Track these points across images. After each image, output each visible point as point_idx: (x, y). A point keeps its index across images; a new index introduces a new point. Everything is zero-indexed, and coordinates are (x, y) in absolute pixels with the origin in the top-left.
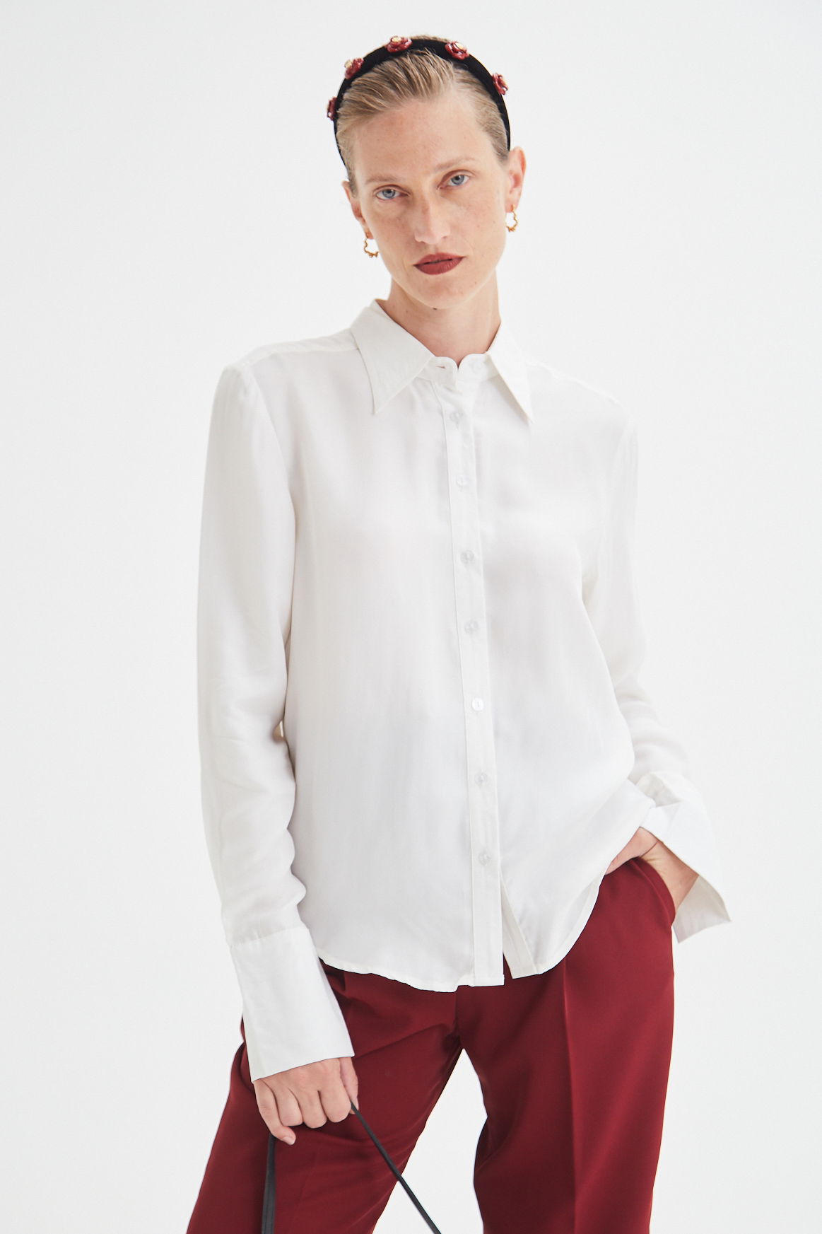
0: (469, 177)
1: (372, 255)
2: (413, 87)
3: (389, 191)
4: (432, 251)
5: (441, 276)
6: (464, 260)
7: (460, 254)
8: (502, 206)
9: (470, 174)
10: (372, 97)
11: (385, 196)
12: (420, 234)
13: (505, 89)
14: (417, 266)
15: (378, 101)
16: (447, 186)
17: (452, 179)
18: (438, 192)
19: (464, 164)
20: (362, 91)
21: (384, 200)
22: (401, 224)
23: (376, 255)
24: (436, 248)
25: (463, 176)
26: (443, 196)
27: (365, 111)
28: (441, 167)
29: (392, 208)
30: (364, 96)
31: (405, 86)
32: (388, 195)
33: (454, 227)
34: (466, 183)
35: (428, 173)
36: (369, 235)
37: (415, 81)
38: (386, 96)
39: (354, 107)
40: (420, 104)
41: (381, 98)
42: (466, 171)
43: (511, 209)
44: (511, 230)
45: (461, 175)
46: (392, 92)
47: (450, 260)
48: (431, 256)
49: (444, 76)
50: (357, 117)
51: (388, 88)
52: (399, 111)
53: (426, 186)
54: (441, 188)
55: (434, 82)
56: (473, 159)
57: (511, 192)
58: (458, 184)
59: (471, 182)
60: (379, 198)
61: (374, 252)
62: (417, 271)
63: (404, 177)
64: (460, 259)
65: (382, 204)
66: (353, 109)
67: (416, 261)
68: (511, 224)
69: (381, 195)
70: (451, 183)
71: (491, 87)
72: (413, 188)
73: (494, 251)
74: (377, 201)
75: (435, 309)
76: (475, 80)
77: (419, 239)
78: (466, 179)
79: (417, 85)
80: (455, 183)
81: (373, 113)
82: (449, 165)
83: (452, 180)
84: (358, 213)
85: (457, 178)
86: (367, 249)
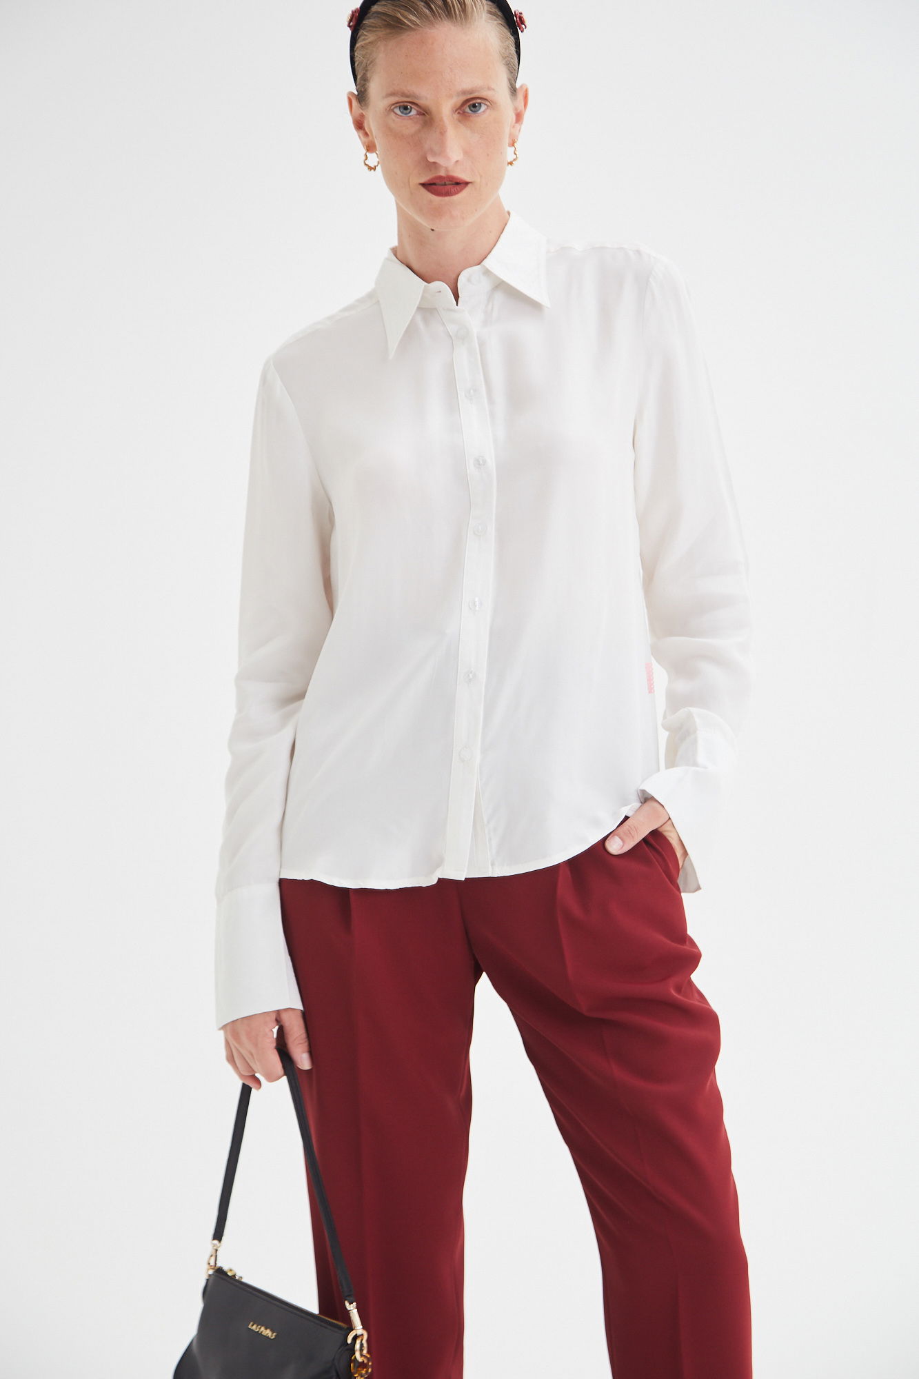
0: (487, 106)
1: (370, 168)
2: (447, 9)
3: (406, 108)
4: (442, 173)
5: (447, 199)
6: (470, 185)
7: (468, 180)
8: (507, 141)
9: (488, 104)
10: (406, 13)
11: (402, 113)
12: (434, 154)
13: (524, 27)
14: (423, 185)
15: (413, 18)
16: (464, 112)
17: (471, 105)
18: (456, 116)
19: (484, 94)
20: (396, 6)
21: (401, 116)
22: (415, 142)
23: (374, 169)
24: (447, 170)
25: (480, 104)
26: (460, 121)
27: (395, 26)
28: (464, 92)
29: (408, 125)
30: (399, 12)
31: (440, 7)
32: (405, 111)
33: (467, 153)
34: (484, 112)
35: (450, 96)
36: (370, 148)
37: (451, 5)
38: (420, 15)
39: (385, 21)
40: (453, 28)
41: (416, 16)
42: (485, 99)
43: (513, 144)
44: (511, 163)
45: (478, 103)
46: (427, 11)
47: (457, 184)
48: (441, 178)
49: (478, 7)
50: (388, 31)
51: (424, 8)
52: (432, 31)
53: (445, 109)
54: (459, 113)
55: (469, 9)
56: (493, 90)
57: (514, 127)
58: (475, 112)
59: (488, 111)
60: (396, 114)
61: (372, 166)
62: (423, 190)
63: (425, 95)
64: (467, 183)
65: (397, 120)
66: (383, 22)
67: (423, 180)
68: (510, 157)
69: (397, 111)
70: (468, 110)
71: (513, 23)
72: (433, 109)
73: (498, 178)
74: (392, 115)
75: (433, 230)
76: (499, 13)
77: (431, 159)
78: (483, 108)
79: (452, 9)
80: (471, 111)
81: (406, 29)
82: (471, 92)
83: (469, 107)
84: (359, 125)
85: (474, 106)
86: (367, 162)
